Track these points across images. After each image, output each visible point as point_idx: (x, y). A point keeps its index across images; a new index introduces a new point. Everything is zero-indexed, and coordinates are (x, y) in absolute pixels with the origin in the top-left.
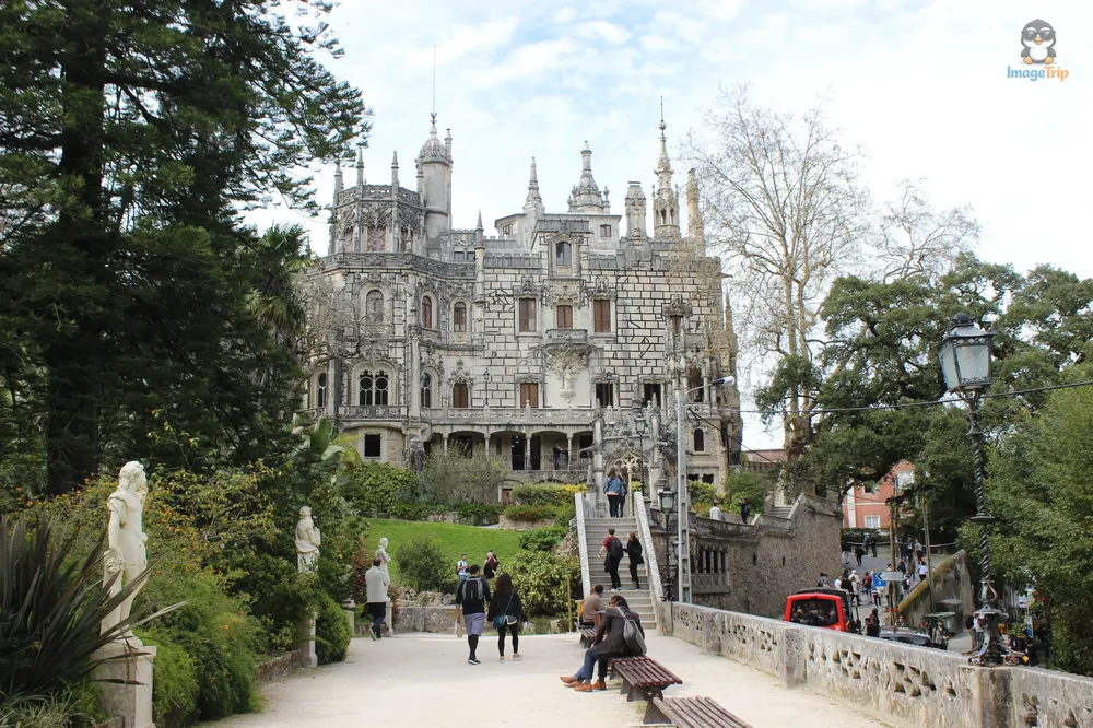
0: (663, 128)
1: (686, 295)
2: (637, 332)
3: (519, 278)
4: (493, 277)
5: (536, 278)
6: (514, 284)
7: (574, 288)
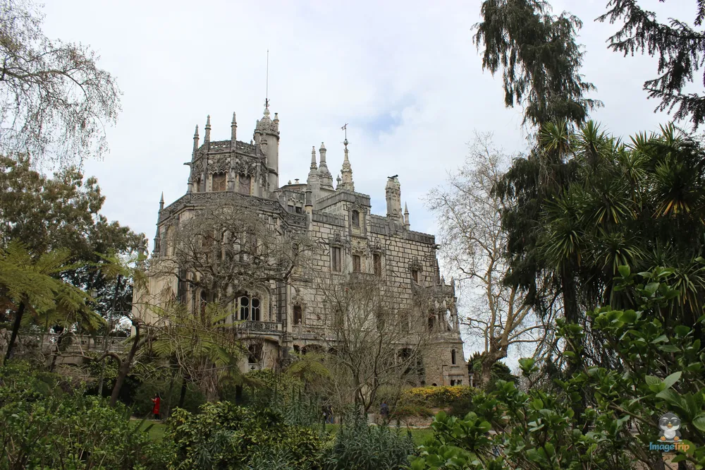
0: (346, 144)
1: (419, 258)
2: (397, 279)
3: (332, 231)
4: (317, 229)
5: (342, 232)
6: (329, 235)
7: (363, 244)
